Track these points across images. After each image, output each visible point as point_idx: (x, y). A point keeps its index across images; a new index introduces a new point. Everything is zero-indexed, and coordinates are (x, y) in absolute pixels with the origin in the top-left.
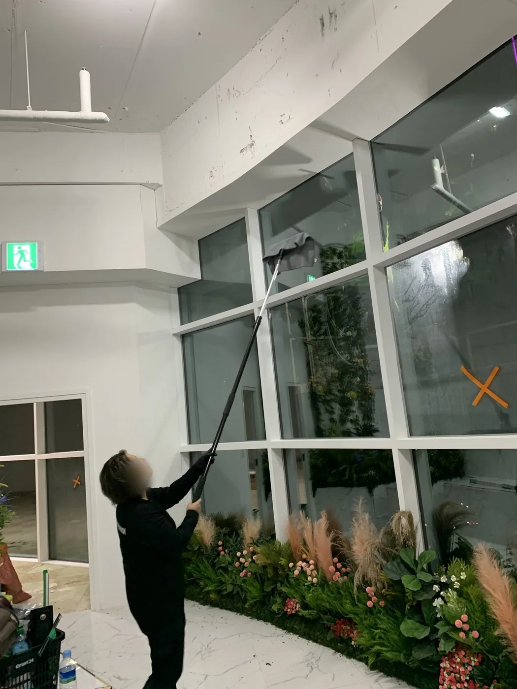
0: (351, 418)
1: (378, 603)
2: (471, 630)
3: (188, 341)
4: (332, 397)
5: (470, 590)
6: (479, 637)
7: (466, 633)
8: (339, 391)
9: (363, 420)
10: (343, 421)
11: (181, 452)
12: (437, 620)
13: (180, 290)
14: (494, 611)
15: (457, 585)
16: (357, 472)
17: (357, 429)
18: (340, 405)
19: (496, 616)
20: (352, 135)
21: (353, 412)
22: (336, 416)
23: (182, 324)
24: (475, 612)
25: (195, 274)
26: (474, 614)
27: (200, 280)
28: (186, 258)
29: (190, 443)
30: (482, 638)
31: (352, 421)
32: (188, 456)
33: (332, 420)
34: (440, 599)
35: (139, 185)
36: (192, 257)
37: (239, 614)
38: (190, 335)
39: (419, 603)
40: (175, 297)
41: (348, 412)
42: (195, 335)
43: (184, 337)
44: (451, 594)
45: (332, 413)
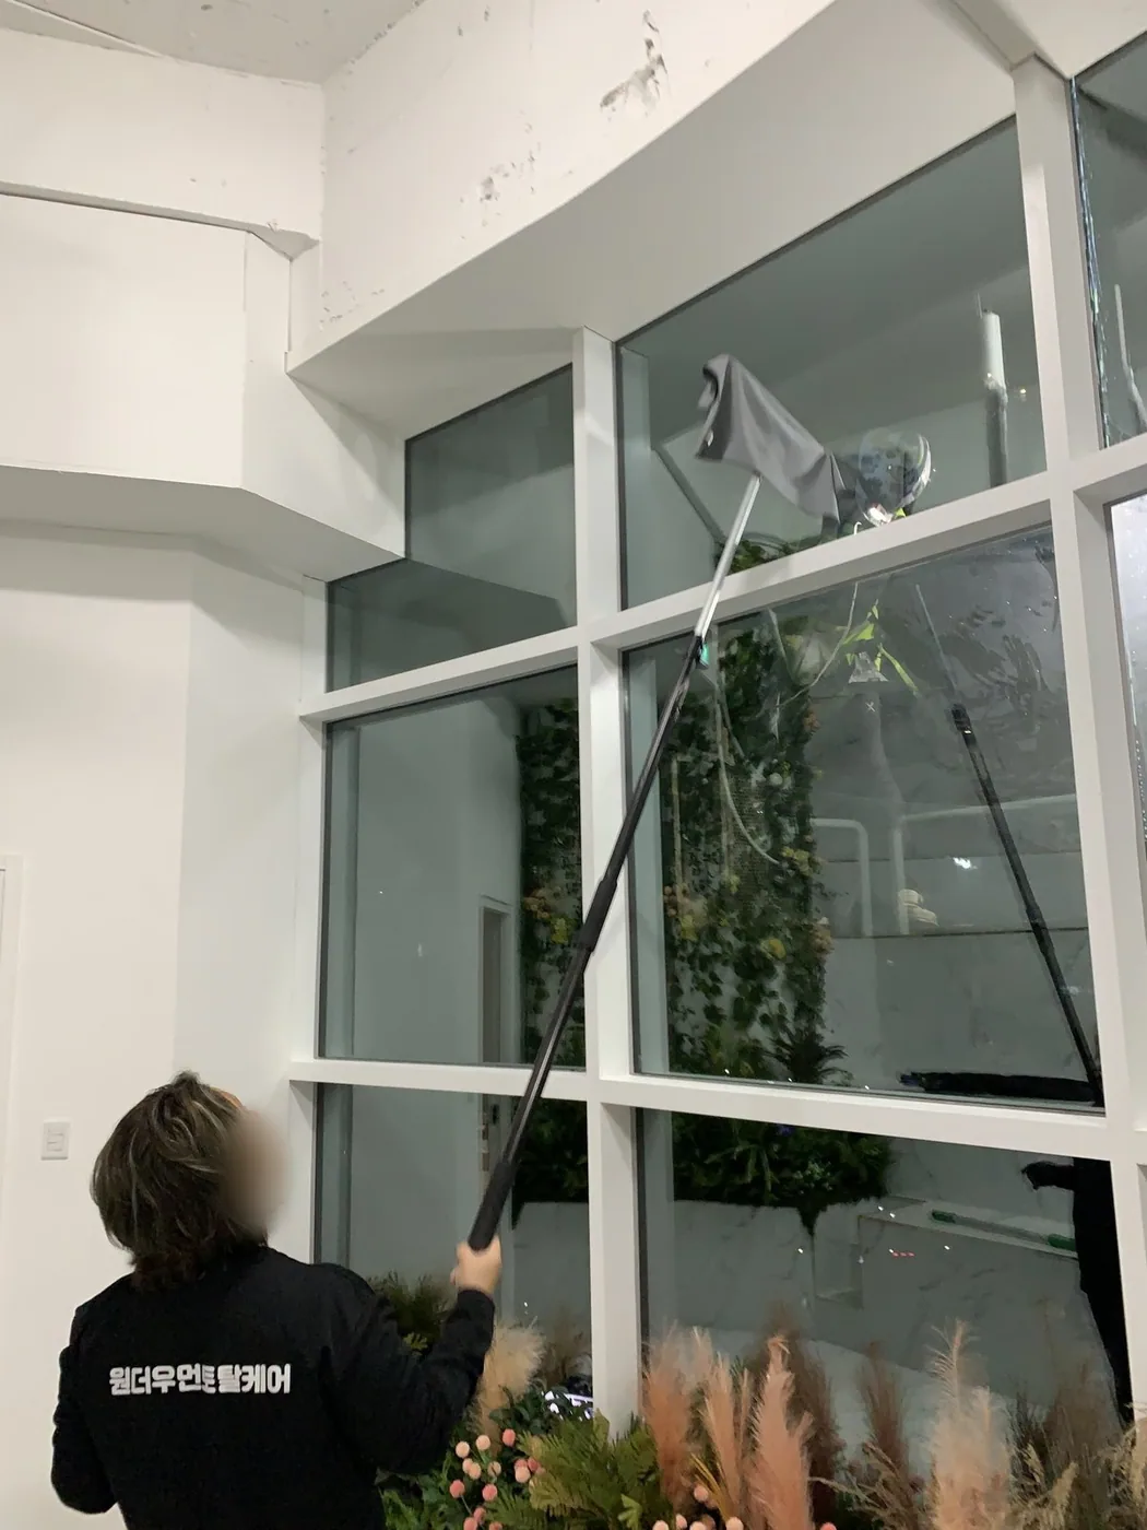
0: (762, 1010)
3: (343, 744)
4: (718, 949)
8: (737, 933)
9: (795, 1020)
10: (743, 1017)
11: (291, 1081)
13: (333, 589)
16: (777, 1166)
17: (779, 1042)
18: (738, 969)
21: (773, 994)
22: (724, 1003)
23: (330, 687)
25: (392, 541)
27: (403, 559)
28: (368, 488)
29: (321, 1053)
31: (765, 1020)
32: (312, 1094)
33: (712, 1013)
35: (244, 233)
36: (383, 484)
38: (352, 729)
40: (315, 612)
41: (758, 995)
42: (368, 730)
43: (333, 729)
45: (715, 991)
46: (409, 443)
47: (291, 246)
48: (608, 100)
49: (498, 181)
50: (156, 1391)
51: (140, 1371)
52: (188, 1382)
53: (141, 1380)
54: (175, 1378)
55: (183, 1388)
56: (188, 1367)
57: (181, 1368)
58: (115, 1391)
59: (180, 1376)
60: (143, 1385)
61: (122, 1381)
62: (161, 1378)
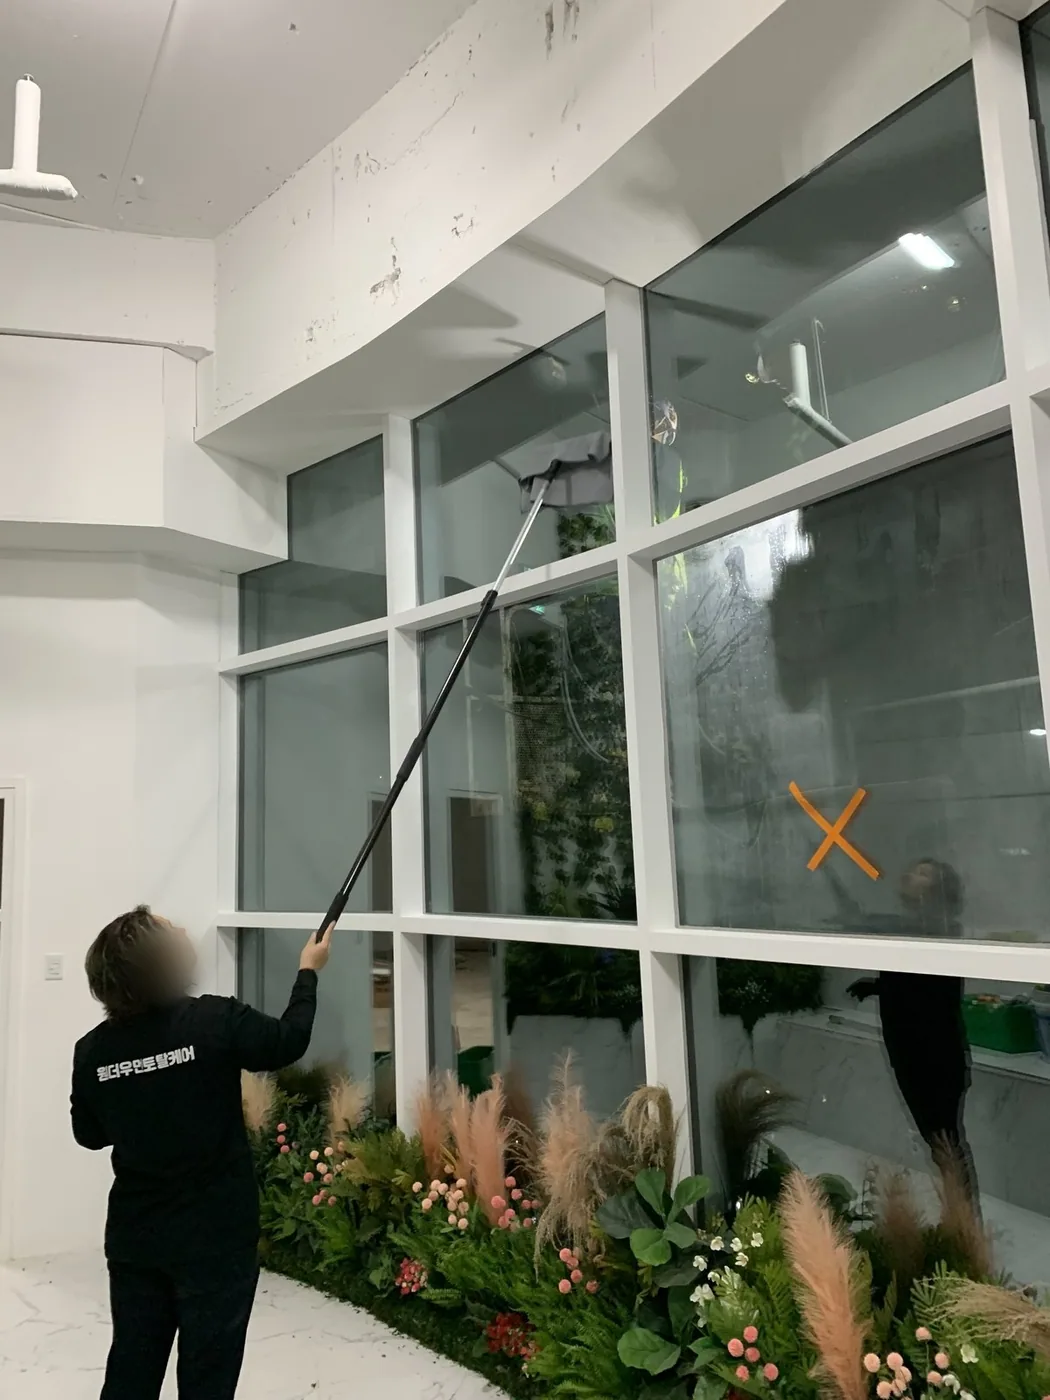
0: (598, 871)
1: (583, 1284)
2: (762, 1362)
3: (252, 689)
4: (564, 826)
5: (768, 1271)
6: (779, 1378)
7: (752, 1368)
8: (580, 816)
9: (623, 878)
10: (582, 878)
11: (219, 928)
12: (697, 1334)
13: (243, 579)
14: (812, 1323)
15: (742, 1260)
16: (602, 987)
17: (608, 896)
18: (580, 843)
19: (815, 1336)
20: (605, 273)
21: (603, 860)
22: (568, 868)
23: (243, 651)
24: (776, 1323)
25: (276, 547)
26: (773, 1327)
27: (284, 562)
28: (259, 514)
29: (241, 907)
30: (783, 1382)
31: (600, 879)
32: (234, 935)
33: (560, 876)
34: (706, 1287)
35: (161, 349)
36: (270, 510)
37: (304, 1284)
38: (260, 678)
39: (664, 1292)
40: (232, 595)
41: (596, 859)
42: (270, 678)
43: (244, 679)
44: (730, 1279)
45: (561, 858)
46: (290, 478)
47: (196, 355)
48: (374, 289)
49: (316, 330)
50: (123, 1075)
51: (112, 1066)
52: (139, 1069)
53: (114, 1071)
54: (132, 1067)
55: (137, 1072)
56: (138, 1061)
57: (134, 1062)
58: (101, 1080)
59: (135, 1066)
60: (115, 1073)
61: (104, 1074)
62: (125, 1068)
